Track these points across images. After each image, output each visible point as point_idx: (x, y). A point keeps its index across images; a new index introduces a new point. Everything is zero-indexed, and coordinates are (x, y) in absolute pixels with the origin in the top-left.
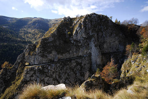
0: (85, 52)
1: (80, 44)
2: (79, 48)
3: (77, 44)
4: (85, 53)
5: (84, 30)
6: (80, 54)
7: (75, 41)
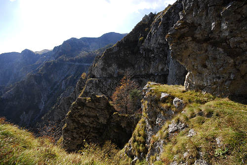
0: (160, 68)
1: (153, 55)
2: (150, 62)
3: (148, 55)
4: (160, 70)
5: (161, 30)
6: (151, 71)
7: (145, 50)
